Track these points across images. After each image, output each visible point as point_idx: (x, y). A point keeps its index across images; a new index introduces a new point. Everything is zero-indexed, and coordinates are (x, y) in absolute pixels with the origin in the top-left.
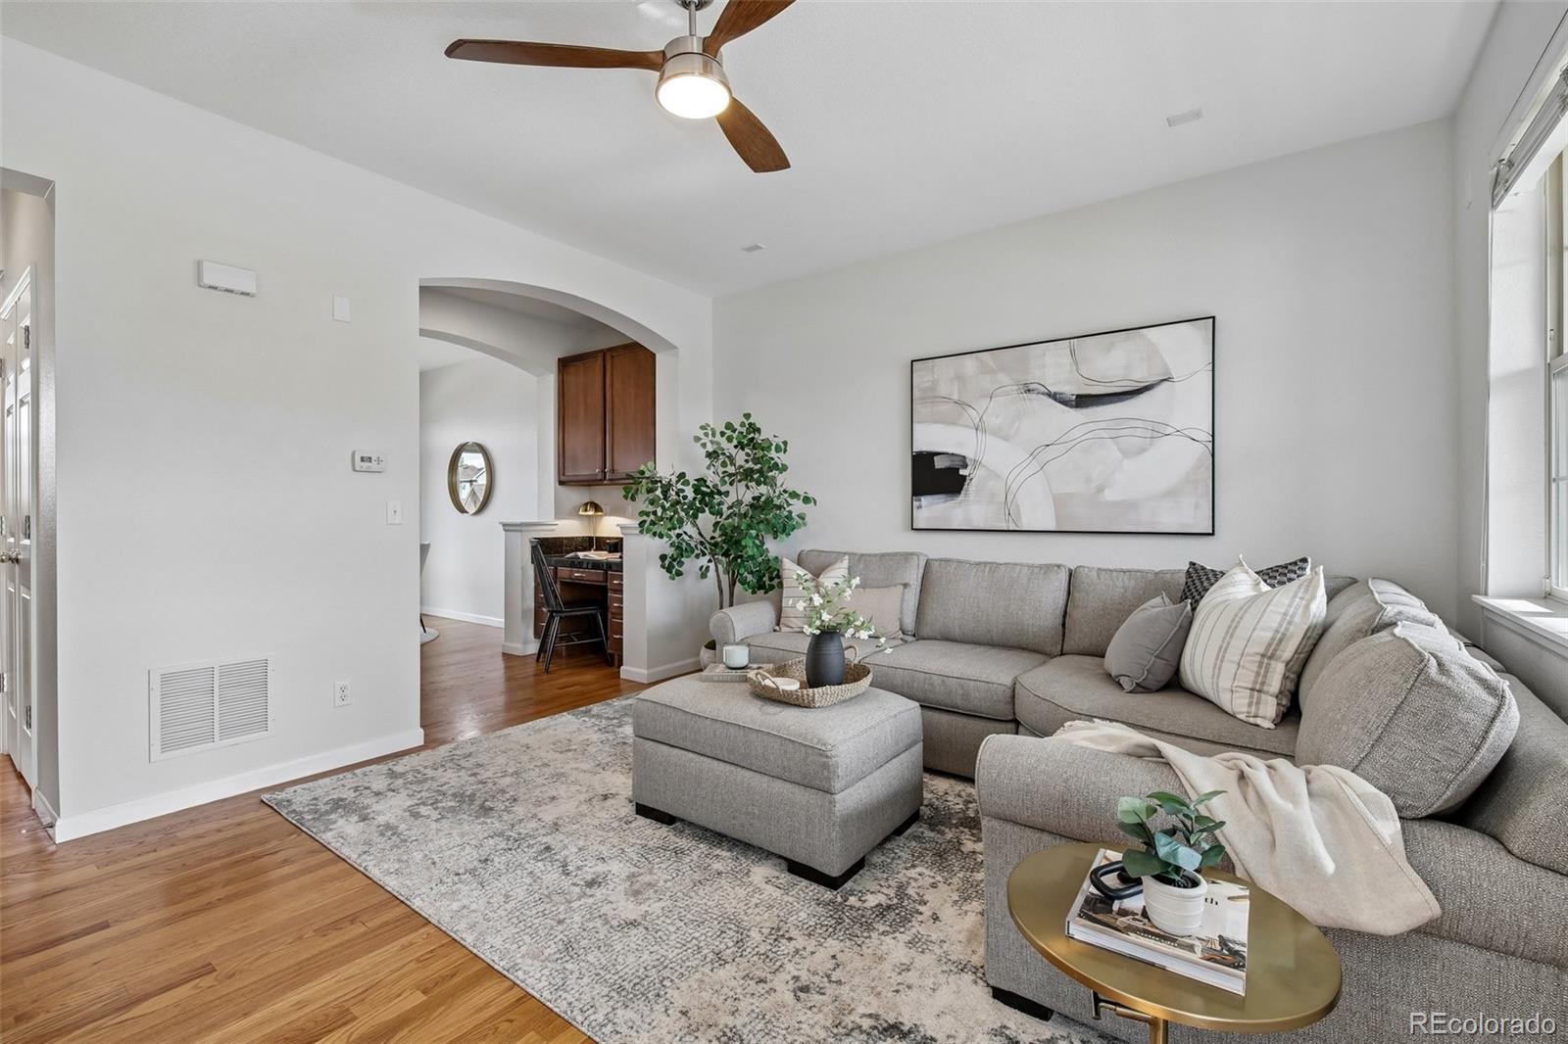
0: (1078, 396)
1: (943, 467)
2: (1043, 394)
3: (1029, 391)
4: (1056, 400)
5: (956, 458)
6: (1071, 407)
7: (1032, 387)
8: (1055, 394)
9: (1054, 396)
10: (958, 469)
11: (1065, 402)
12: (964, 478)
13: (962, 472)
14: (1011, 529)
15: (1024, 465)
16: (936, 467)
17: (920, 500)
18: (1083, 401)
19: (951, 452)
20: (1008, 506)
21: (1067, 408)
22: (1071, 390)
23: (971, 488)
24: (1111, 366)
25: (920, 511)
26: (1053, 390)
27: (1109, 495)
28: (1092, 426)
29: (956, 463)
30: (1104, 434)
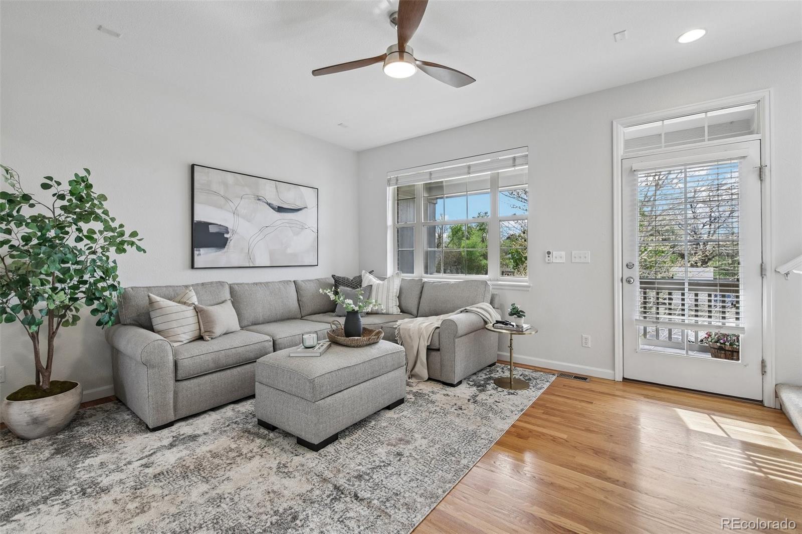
0: (278, 207)
1: (214, 232)
2: (265, 202)
3: (259, 199)
4: (270, 206)
5: (221, 227)
6: (276, 211)
7: (260, 198)
8: (270, 204)
9: (269, 205)
10: (224, 234)
11: (273, 209)
12: (227, 239)
13: (226, 236)
14: (251, 266)
15: (257, 235)
16: (210, 232)
17: (199, 251)
18: (280, 209)
19: (219, 224)
20: (249, 256)
21: (274, 211)
22: (276, 204)
23: (231, 244)
24: (289, 197)
25: (199, 256)
26: (269, 202)
27: (289, 251)
28: (284, 221)
29: (223, 231)
30: (287, 225)
